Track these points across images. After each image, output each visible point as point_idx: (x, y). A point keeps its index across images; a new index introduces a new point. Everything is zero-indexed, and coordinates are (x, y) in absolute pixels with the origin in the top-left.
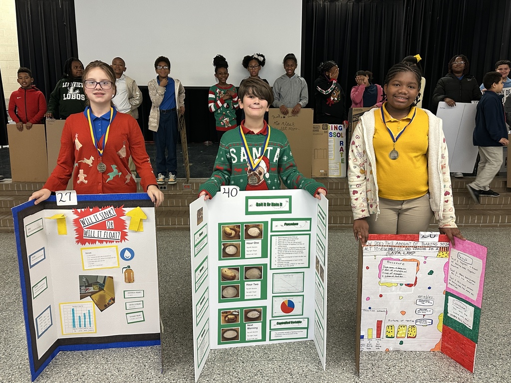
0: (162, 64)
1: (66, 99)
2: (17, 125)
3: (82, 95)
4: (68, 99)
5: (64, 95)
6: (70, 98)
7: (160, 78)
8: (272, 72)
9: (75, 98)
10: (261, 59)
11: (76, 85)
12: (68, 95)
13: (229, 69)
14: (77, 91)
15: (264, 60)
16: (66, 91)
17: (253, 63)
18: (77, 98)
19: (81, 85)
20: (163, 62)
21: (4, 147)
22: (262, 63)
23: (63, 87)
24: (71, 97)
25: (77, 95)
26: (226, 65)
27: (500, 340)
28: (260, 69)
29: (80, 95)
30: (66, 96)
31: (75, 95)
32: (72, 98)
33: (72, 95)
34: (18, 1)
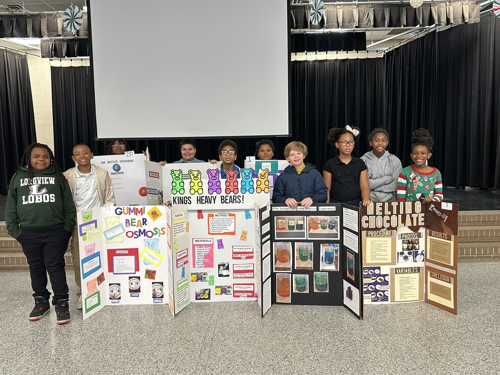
1: (27, 203)
3: (51, 195)
4: (30, 202)
5: (24, 197)
6: (33, 202)
9: (41, 201)
11: (41, 182)
12: (29, 197)
14: (44, 191)
16: (27, 191)
18: (45, 201)
19: (48, 180)
23: (22, 185)
24: (35, 200)
25: (44, 195)
27: (468, 368)
29: (48, 195)
30: (26, 199)
31: (41, 196)
32: (37, 201)
33: (37, 197)
34: (53, 69)
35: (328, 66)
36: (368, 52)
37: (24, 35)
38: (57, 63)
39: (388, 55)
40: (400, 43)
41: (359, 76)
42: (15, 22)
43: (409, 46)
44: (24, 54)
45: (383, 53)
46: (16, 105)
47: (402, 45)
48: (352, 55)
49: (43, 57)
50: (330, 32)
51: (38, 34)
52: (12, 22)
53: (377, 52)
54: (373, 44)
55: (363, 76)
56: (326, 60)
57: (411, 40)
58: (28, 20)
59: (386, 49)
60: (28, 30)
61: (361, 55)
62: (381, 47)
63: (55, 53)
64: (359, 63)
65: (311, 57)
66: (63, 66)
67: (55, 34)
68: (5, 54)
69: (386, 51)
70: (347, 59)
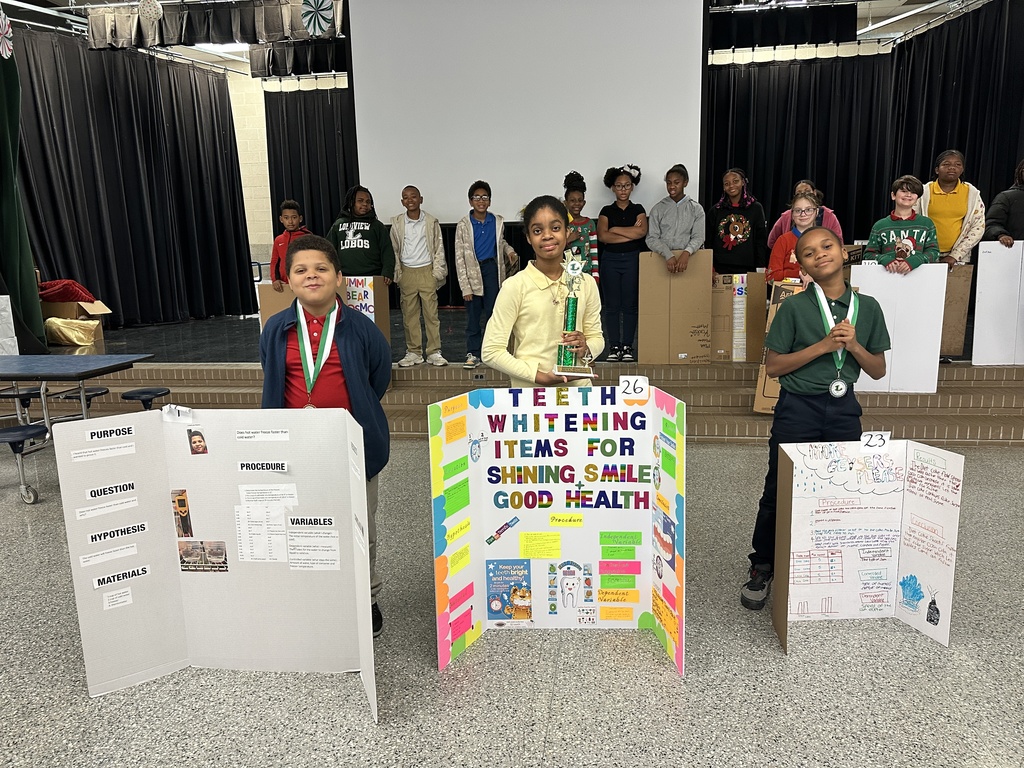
0: (481, 192)
2: (273, 285)
3: (365, 241)
4: (346, 247)
5: (341, 242)
6: (349, 247)
7: (476, 213)
8: (650, 193)
9: (355, 247)
10: (635, 173)
11: (357, 227)
12: (346, 242)
13: (586, 193)
14: (359, 236)
15: (640, 174)
16: (344, 235)
17: (623, 180)
18: (359, 246)
19: (363, 226)
20: (480, 189)
21: (247, 317)
22: (636, 180)
23: (341, 230)
24: (351, 245)
25: (359, 241)
26: (582, 188)
28: (632, 189)
29: (362, 241)
30: (344, 244)
31: (356, 242)
33: (352, 242)
34: (269, 96)
35: (777, 73)
36: (859, 43)
37: (228, 38)
38: (274, 85)
39: (902, 48)
40: (929, 24)
41: (838, 94)
42: (211, 17)
43: (946, 29)
44: (222, 71)
45: (891, 45)
46: (212, 164)
47: (932, 27)
48: (827, 51)
49: (254, 76)
50: (785, 8)
51: (250, 36)
52: (207, 16)
53: (879, 42)
54: (871, 27)
55: (847, 94)
56: (773, 63)
57: (952, 17)
58: (232, 10)
59: (899, 36)
60: (234, 30)
61: (846, 50)
62: (889, 33)
63: (275, 69)
64: (839, 69)
65: (743, 56)
66: (284, 90)
67: (279, 35)
68: (191, 72)
69: (899, 41)
70: (816, 59)
